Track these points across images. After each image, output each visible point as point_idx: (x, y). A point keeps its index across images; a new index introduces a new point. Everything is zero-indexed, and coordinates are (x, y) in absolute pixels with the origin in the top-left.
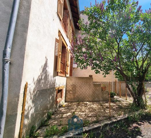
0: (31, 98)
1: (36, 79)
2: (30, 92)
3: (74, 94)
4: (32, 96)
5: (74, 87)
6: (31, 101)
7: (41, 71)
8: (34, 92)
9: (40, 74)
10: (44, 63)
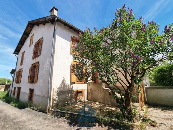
0: (56, 94)
1: (58, 87)
2: (56, 92)
3: (92, 95)
4: (57, 94)
5: (91, 90)
6: (56, 95)
7: (61, 83)
8: (57, 92)
9: (60, 85)
10: (63, 80)
